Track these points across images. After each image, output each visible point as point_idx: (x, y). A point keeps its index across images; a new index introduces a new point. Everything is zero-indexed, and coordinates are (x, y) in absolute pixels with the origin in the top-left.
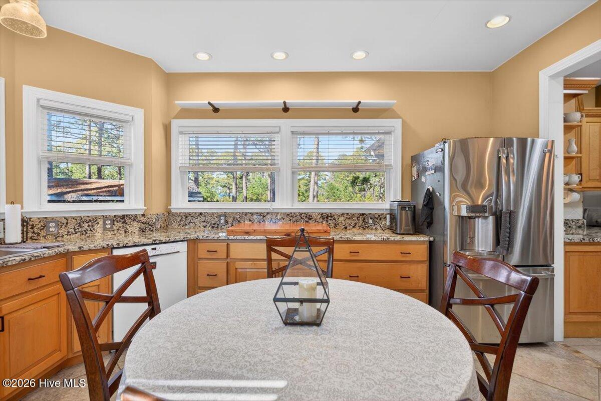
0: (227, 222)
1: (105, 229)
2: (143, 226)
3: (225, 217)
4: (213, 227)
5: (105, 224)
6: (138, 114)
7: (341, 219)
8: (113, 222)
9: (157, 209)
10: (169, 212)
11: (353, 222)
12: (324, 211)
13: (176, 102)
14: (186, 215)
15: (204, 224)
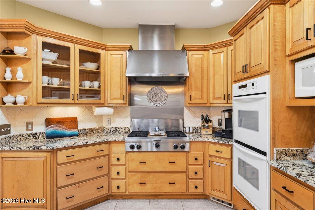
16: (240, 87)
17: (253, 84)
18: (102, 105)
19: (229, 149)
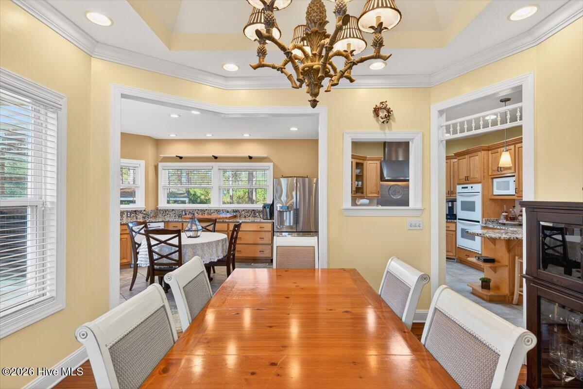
0: (186, 214)
1: (127, 216)
2: (144, 216)
3: (185, 211)
4: (179, 217)
5: (127, 214)
6: (142, 163)
7: (243, 212)
8: (131, 213)
9: (151, 208)
10: (157, 209)
11: (249, 215)
12: (235, 209)
13: (161, 155)
14: (166, 211)
15: (174, 215)
16: (463, 188)
17: (472, 187)
18: (363, 198)
19: (454, 224)
